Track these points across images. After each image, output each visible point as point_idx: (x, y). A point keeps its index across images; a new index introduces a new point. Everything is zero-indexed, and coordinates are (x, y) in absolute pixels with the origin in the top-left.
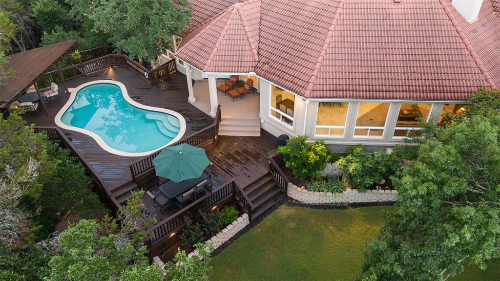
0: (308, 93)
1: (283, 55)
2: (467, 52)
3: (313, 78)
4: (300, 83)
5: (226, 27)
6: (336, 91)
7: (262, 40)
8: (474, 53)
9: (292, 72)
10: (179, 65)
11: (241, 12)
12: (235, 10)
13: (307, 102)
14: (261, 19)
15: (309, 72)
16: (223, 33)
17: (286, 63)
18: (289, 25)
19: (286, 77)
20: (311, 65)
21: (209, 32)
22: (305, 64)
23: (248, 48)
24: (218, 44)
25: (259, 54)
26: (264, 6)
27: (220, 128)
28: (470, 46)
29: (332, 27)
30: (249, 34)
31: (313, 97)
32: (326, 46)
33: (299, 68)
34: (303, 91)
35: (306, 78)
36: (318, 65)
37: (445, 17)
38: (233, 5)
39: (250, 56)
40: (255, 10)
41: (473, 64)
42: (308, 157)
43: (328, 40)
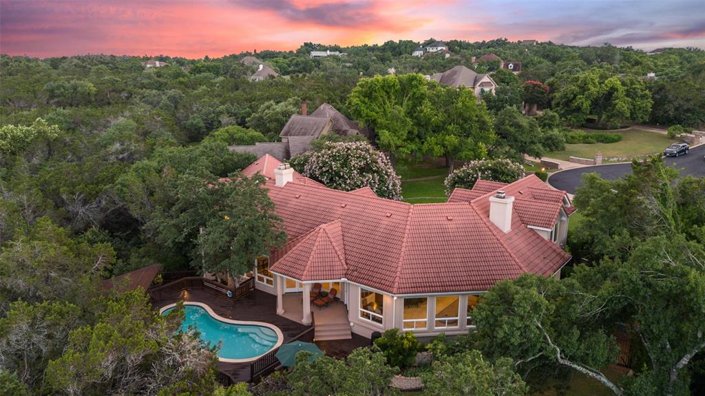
0: (395, 290)
1: (369, 263)
2: (507, 254)
3: (397, 278)
4: (387, 283)
5: (317, 244)
6: (417, 287)
7: (348, 252)
8: (512, 254)
9: (379, 276)
10: (258, 283)
11: (327, 231)
12: (322, 230)
13: (395, 298)
14: (343, 236)
15: (394, 275)
16: (315, 248)
17: (372, 269)
18: (368, 240)
19: (374, 279)
20: (393, 269)
21: (300, 248)
22: (389, 268)
23: (337, 259)
24: (311, 257)
25: (347, 264)
26: (344, 225)
27: (316, 334)
28: (508, 250)
29: (405, 240)
30: (336, 248)
31: (400, 293)
32: (402, 253)
33: (384, 272)
34: (391, 289)
35: (391, 279)
36: (399, 268)
37: (487, 229)
38: (320, 226)
39: (340, 266)
40: (337, 230)
41: (513, 262)
42: (403, 344)
43: (403, 249)
